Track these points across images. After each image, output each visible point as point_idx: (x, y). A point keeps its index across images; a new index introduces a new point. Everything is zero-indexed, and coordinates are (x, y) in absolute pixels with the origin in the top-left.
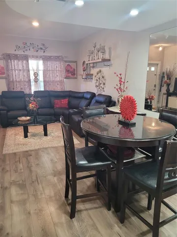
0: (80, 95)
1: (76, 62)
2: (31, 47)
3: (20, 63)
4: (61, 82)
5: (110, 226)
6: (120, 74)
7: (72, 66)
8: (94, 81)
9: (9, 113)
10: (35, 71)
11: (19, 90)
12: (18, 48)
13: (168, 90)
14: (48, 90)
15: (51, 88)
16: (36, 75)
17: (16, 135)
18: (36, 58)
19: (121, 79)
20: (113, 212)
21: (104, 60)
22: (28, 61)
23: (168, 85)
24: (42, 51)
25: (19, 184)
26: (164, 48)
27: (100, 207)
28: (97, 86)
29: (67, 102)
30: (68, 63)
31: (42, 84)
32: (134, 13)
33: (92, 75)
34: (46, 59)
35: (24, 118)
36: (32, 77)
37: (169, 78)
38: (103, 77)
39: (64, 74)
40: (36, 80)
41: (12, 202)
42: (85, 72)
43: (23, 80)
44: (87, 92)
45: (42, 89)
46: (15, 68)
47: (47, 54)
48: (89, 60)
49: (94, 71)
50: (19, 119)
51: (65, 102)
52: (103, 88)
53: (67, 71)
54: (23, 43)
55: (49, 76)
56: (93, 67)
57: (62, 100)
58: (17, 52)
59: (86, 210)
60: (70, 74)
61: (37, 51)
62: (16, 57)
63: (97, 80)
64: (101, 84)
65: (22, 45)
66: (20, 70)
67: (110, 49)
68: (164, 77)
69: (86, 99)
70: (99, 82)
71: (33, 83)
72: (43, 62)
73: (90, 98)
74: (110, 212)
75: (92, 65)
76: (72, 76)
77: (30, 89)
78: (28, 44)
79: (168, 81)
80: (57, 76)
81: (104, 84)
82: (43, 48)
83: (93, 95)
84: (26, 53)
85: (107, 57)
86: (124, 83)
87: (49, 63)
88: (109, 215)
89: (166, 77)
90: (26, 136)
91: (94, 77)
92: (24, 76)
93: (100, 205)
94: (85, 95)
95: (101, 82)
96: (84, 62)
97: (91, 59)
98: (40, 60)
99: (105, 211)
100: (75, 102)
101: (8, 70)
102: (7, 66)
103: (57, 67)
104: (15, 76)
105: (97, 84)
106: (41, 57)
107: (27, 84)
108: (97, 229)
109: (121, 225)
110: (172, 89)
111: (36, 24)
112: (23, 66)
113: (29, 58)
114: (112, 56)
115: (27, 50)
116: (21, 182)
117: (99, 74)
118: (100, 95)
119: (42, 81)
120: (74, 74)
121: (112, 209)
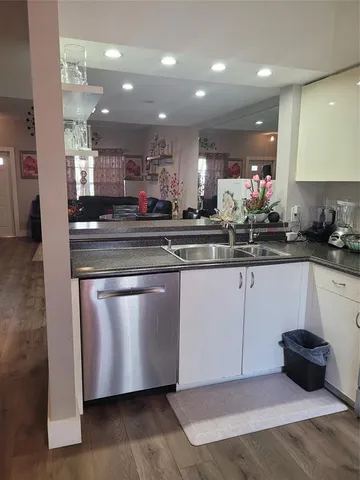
1: (141, 157)
4: (119, 185)
6: (175, 175)
7: (137, 163)
8: (159, 183)
10: (83, 169)
16: (84, 174)
19: (175, 179)
21: (164, 157)
24: (94, 142)
28: (161, 190)
30: (129, 159)
31: (92, 187)
36: (78, 177)
38: (166, 178)
39: (124, 173)
40: (84, 182)
42: (149, 171)
45: (92, 194)
47: (101, 146)
48: (151, 156)
49: (159, 170)
52: (167, 193)
53: (129, 169)
55: (102, 175)
60: (132, 174)
64: (165, 187)
70: (163, 184)
71: (78, 186)
76: (135, 177)
77: (75, 194)
80: (113, 176)
82: (95, 138)
86: (178, 184)
87: (103, 159)
92: (68, 175)
95: (165, 184)
103: (113, 163)
105: (162, 187)
107: (71, 186)
114: (174, 152)
119: (91, 183)
120: (138, 174)
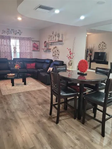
0: (43, 61)
1: (39, 41)
2: (12, 32)
3: (5, 41)
4: (31, 53)
5: (78, 126)
6: (70, 49)
7: (37, 44)
8: (51, 53)
10: (14, 46)
11: (4, 57)
12: (4, 32)
13: (90, 59)
14: (22, 57)
15: (24, 57)
16: (15, 48)
17: (5, 85)
18: (15, 38)
19: (70, 51)
20: (77, 120)
21: (59, 41)
22: (10, 40)
23: (91, 56)
25: (21, 110)
26: (88, 35)
27: (70, 118)
28: (53, 56)
29: (35, 65)
30: (34, 42)
32: (82, 18)
33: (50, 49)
34: (21, 39)
35: (11, 74)
36: (13, 51)
37: (91, 52)
38: (58, 51)
39: (32, 48)
40: (15, 52)
41: (20, 119)
42: (46, 47)
43: (7, 51)
44: (47, 59)
45: (18, 57)
46: (2, 44)
47: (22, 36)
48: (49, 41)
49: (52, 47)
50: (8, 75)
51: (33, 65)
52: (58, 57)
53: (34, 47)
54: (7, 29)
55: (23, 49)
56: (51, 45)
57: (32, 64)
58: (3, 34)
59: (63, 120)
60: (35, 49)
61: (16, 34)
62: (3, 37)
63: (54, 52)
64: (56, 54)
65: (6, 30)
66: (5, 45)
67: (62, 35)
68: (88, 51)
69: (47, 63)
70: (55, 53)
72: (20, 41)
73: (49, 63)
74: (76, 120)
75: (50, 44)
77: (11, 57)
78: (10, 30)
79: (91, 54)
80: (28, 49)
81: (58, 54)
82: (20, 32)
83: (51, 61)
84: (9, 35)
85: (60, 39)
86: (72, 54)
87: (23, 42)
88: (76, 121)
89: (89, 51)
90: (13, 85)
91: (51, 50)
92: (8, 49)
93: (70, 117)
94: (46, 61)
95: (56, 53)
96: (45, 42)
97: (50, 40)
99: (73, 120)
100: (39, 65)
103: (28, 44)
104: (2, 49)
105: (54, 55)
106: (18, 38)
107: (9, 54)
108: (72, 128)
109: (83, 125)
110: (93, 58)
111: (20, 19)
112: (7, 43)
113: (11, 38)
114: (63, 39)
115: (9, 33)
116: (21, 109)
117: (55, 49)
118: (56, 61)
119: (18, 52)
120: (37, 49)
121: (77, 119)
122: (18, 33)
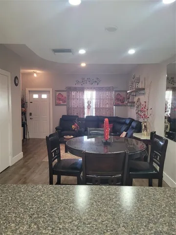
0: (123, 121)
1: (126, 91)
2: (88, 81)
3: (78, 93)
4: (111, 109)
6: (145, 102)
8: (135, 108)
9: (62, 132)
10: (89, 100)
11: (75, 114)
12: (78, 82)
15: (101, 114)
16: (89, 103)
18: (91, 89)
21: (138, 89)
22: (84, 92)
24: (96, 83)
33: (135, 102)
34: (99, 89)
35: (68, 137)
36: (86, 105)
38: (140, 105)
40: (89, 107)
42: (129, 100)
43: (79, 107)
45: (94, 115)
46: (73, 98)
48: (131, 90)
49: (136, 99)
50: (65, 137)
53: (117, 99)
54: (82, 78)
56: (135, 95)
58: (77, 86)
61: (92, 84)
62: (75, 89)
63: (137, 108)
65: (81, 80)
67: (145, 79)
69: (126, 124)
72: (96, 93)
73: (129, 123)
76: (121, 104)
77: (84, 115)
78: (86, 79)
80: (107, 104)
82: (97, 81)
84: (83, 86)
86: (147, 110)
87: (101, 93)
91: (135, 104)
92: (80, 104)
94: (127, 121)
98: (93, 90)
101: (68, 99)
102: (68, 96)
103: (107, 96)
104: (74, 103)
106: (94, 88)
112: (80, 96)
113: (85, 90)
115: (84, 84)
117: (138, 102)
119: (93, 108)
122: (96, 82)
